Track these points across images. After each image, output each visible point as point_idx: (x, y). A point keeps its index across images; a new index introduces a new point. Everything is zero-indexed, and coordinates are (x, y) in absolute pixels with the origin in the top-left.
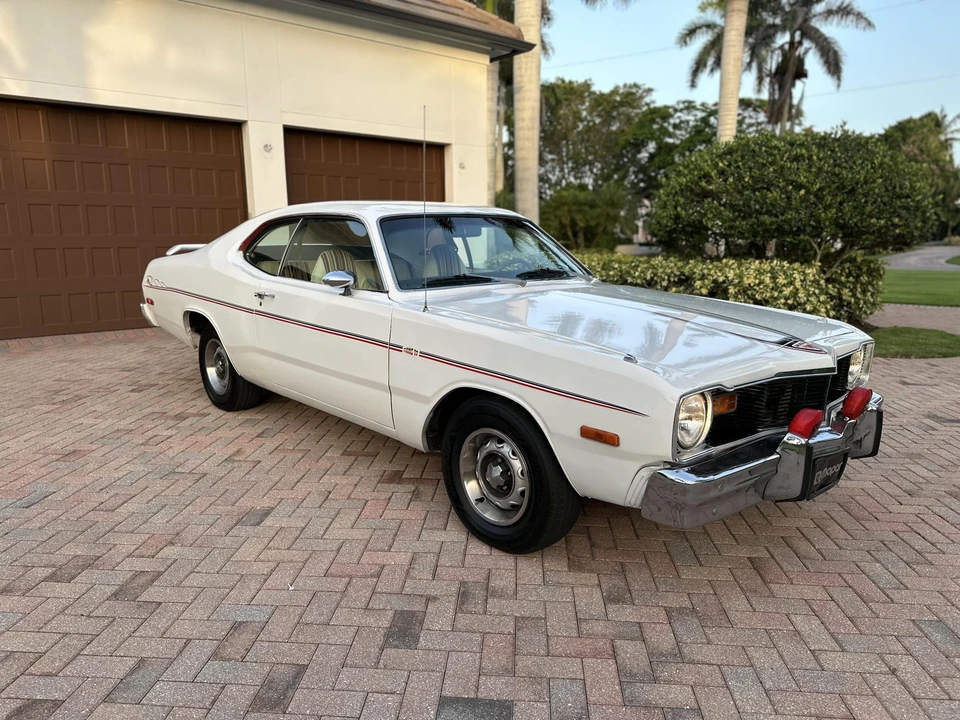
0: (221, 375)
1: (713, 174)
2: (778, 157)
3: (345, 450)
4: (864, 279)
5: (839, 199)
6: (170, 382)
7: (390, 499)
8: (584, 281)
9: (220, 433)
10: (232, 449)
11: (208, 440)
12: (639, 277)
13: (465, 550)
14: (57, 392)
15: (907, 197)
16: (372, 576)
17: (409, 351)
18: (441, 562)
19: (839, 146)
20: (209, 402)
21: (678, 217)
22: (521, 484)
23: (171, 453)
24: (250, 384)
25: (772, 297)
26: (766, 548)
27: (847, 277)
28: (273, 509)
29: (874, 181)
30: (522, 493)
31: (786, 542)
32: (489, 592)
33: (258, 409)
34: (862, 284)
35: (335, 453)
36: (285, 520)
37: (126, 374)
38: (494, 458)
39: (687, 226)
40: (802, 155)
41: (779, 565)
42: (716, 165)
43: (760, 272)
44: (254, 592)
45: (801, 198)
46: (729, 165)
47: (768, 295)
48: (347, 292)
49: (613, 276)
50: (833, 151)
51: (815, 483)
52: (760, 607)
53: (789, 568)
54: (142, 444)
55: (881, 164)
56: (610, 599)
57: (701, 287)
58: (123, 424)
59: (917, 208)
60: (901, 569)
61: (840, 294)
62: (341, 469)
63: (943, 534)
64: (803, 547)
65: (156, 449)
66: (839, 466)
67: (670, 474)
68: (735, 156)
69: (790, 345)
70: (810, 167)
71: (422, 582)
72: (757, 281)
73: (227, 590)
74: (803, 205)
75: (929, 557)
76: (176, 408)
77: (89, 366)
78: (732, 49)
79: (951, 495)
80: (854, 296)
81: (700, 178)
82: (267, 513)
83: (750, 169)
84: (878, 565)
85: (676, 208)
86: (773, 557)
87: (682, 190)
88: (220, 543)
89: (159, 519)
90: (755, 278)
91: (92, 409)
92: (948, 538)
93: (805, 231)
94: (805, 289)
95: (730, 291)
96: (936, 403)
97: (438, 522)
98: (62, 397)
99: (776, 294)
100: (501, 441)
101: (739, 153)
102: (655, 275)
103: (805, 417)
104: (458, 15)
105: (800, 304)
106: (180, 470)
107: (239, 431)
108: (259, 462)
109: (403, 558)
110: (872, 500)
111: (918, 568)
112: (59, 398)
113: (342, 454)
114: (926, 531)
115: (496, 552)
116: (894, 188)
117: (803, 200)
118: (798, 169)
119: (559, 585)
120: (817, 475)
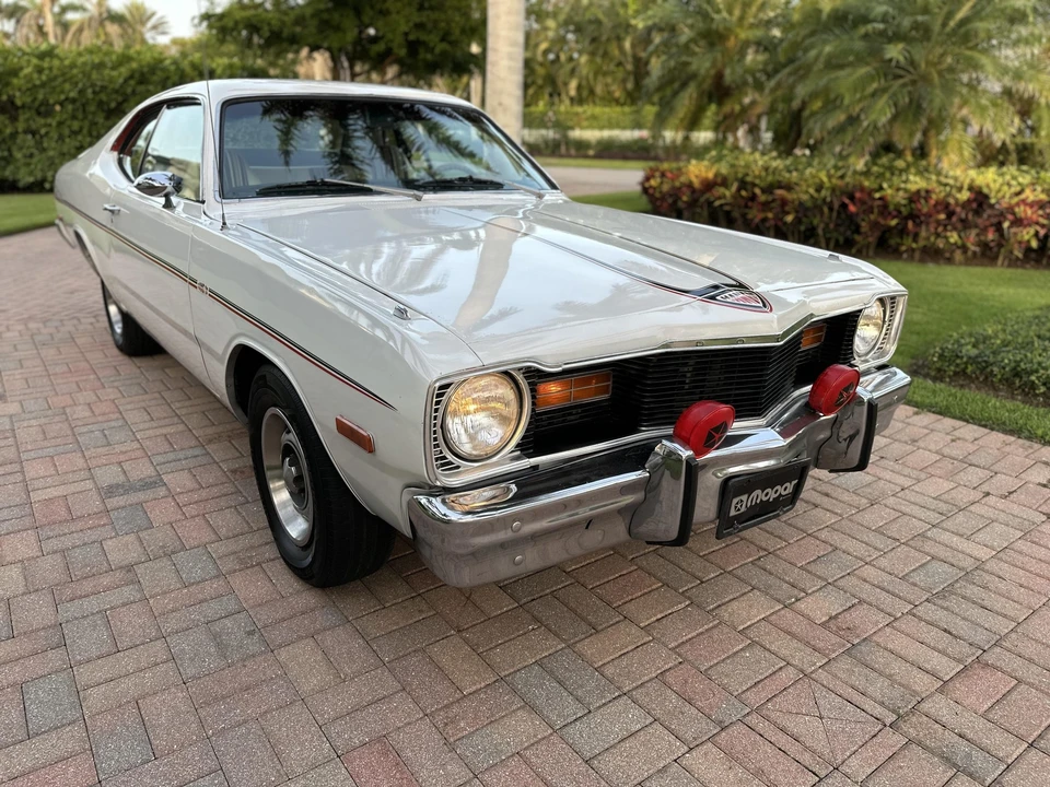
17: (202, 287)
38: (288, 451)
48: (168, 203)
51: (733, 513)
66: (790, 485)
120: (735, 501)
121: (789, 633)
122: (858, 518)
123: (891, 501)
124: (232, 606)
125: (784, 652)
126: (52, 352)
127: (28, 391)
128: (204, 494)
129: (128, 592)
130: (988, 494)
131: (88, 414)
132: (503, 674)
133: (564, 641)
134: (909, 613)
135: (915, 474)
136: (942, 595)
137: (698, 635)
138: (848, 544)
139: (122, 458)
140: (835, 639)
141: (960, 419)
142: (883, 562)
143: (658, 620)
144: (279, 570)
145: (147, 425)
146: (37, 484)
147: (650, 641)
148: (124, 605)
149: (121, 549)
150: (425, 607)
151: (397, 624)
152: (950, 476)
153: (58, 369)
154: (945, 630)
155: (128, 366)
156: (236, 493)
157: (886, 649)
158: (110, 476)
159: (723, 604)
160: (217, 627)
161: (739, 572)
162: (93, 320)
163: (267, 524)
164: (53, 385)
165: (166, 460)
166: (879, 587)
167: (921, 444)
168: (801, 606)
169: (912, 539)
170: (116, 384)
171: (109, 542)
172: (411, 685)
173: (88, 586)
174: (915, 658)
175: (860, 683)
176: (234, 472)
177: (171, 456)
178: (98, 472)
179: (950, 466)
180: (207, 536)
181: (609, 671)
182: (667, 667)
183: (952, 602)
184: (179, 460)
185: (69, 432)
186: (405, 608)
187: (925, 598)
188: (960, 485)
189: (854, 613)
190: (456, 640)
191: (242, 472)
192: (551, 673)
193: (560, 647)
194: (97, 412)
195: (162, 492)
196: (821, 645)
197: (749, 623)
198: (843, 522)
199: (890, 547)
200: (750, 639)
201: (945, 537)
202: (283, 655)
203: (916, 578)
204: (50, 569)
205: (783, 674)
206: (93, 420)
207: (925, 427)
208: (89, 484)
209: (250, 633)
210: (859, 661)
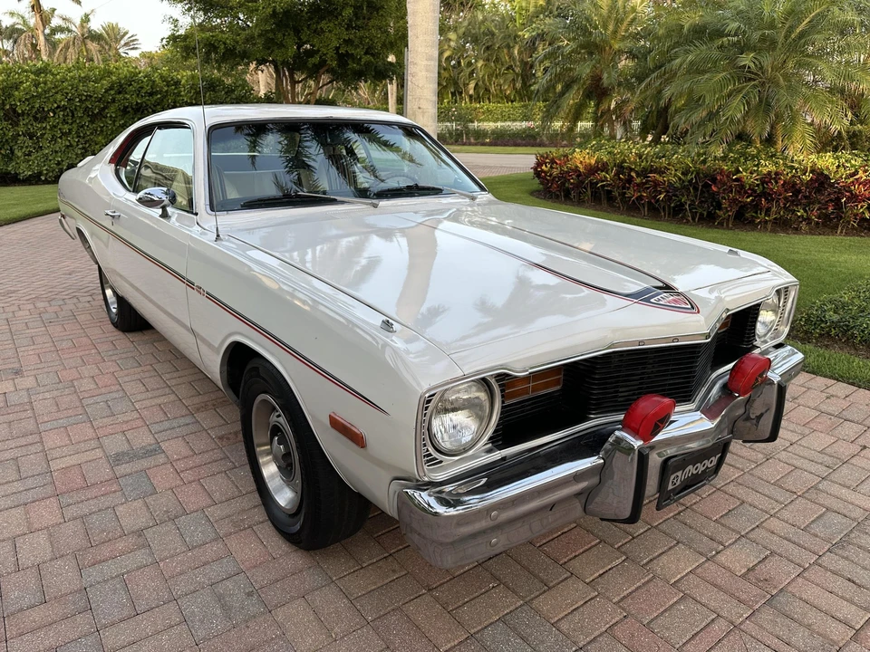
17: (199, 289)
48: (164, 214)
51: (670, 487)
66: (714, 459)
69: (648, 300)
120: (672, 477)
121: (715, 586)
122: (757, 472)
123: (783, 455)
124: (232, 569)
125: (713, 604)
126: (59, 329)
127: (39, 366)
128: (198, 460)
129: (141, 557)
130: (865, 447)
131: (93, 386)
132: (472, 631)
133: (522, 598)
134: (816, 563)
135: (799, 429)
136: (842, 544)
137: (637, 589)
138: (752, 497)
139: (125, 427)
140: (756, 591)
141: (831, 377)
142: (785, 514)
143: (600, 575)
144: (267, 531)
145: (143, 396)
146: (56, 454)
147: (596, 596)
148: (139, 568)
149: (132, 515)
150: (396, 567)
151: (375, 583)
152: (831, 430)
153: (65, 345)
154: (849, 580)
155: (123, 341)
156: (224, 458)
157: (801, 599)
158: (116, 444)
159: (654, 558)
160: (220, 589)
161: (664, 527)
162: (89, 299)
163: (254, 487)
164: (61, 359)
165: (162, 429)
166: (786, 539)
167: (800, 401)
168: (722, 558)
169: (807, 492)
170: (113, 358)
171: (121, 509)
172: (394, 644)
173: (105, 551)
174: (827, 607)
175: (783, 633)
176: (221, 438)
177: (167, 425)
178: (106, 441)
179: (829, 422)
180: (203, 500)
181: (564, 626)
182: (614, 621)
183: (851, 551)
184: (173, 428)
185: (78, 404)
186: (380, 567)
187: (826, 548)
188: (839, 439)
189: (769, 564)
190: (428, 598)
191: (228, 439)
192: (514, 629)
193: (519, 604)
194: (100, 384)
195: (161, 459)
196: (744, 597)
197: (679, 576)
198: (747, 476)
199: (789, 500)
200: (683, 592)
201: (835, 489)
202: (280, 615)
203: (816, 529)
204: (71, 535)
205: (715, 627)
206: (98, 392)
207: (802, 386)
208: (99, 453)
209: (250, 594)
210: (779, 611)
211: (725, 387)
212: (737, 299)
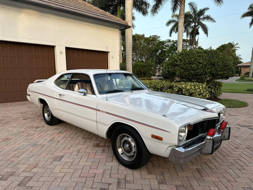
0: (48, 116)
1: (178, 60)
2: (195, 56)
3: (83, 137)
4: (217, 87)
5: (211, 67)
6: (34, 117)
7: (96, 152)
8: (148, 91)
9: (48, 132)
10: (52, 137)
11: (45, 134)
12: (159, 86)
13: (118, 168)
14: (2, 120)
15: (228, 66)
16: (93, 177)
17: (102, 111)
18: (112, 172)
19: (210, 53)
20: (45, 123)
21: (169, 71)
22: (134, 150)
23: (35, 139)
24: (56, 118)
25: (194, 92)
26: (201, 165)
27: (213, 86)
28: (64, 156)
29: (219, 62)
30: (135, 152)
31: (206, 164)
32: (126, 182)
33: (58, 125)
34: (217, 88)
35: (80, 138)
36: (67, 159)
37: (22, 114)
38: (126, 142)
39: (171, 73)
40: (201, 55)
41: (205, 171)
42: (179, 58)
43: (191, 85)
44: (59, 183)
45: (201, 66)
46: (182, 58)
47: (193, 91)
48: (85, 95)
49: (153, 86)
50: (208, 54)
51: (214, 148)
52: (201, 184)
53: (208, 172)
54: (26, 136)
55: (221, 58)
56: (160, 183)
57: (176, 89)
58: (21, 130)
59: (230, 69)
60: (238, 171)
61: (211, 91)
62: (82, 143)
63: (247, 160)
64: (210, 165)
65: (30, 137)
66: (220, 143)
67: (177, 149)
68: (183, 55)
69: (206, 111)
70: (203, 58)
71: (107, 179)
72: (190, 88)
73: (52, 182)
74: (202, 68)
75: (244, 167)
76: (36, 125)
77: (11, 112)
78: (181, 27)
79: (247, 148)
80: (215, 91)
81: (174, 61)
82: (62, 157)
83: (188, 59)
84: (231, 170)
85: (168, 69)
86: (203, 168)
87: (170, 64)
88: (49, 167)
89: (32, 159)
90: (190, 87)
91: (12, 125)
92: (248, 161)
93: (202, 75)
94: (203, 89)
95: (183, 90)
96: (239, 121)
97: (110, 160)
98: (4, 122)
99: (195, 91)
100: (128, 137)
101: (184, 55)
102: (164, 86)
103: (211, 131)
104: (111, 19)
105: (201, 94)
106: (37, 144)
107: (53, 132)
108: (59, 141)
109: (101, 171)
110: (227, 150)
111: (242, 171)
112: (3, 122)
113: (82, 138)
114: (242, 159)
115: (127, 169)
116: (225, 64)
117: (202, 67)
118: (200, 59)
119: (145, 179)
211: (219, 128)
212: (219, 110)
